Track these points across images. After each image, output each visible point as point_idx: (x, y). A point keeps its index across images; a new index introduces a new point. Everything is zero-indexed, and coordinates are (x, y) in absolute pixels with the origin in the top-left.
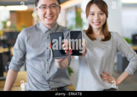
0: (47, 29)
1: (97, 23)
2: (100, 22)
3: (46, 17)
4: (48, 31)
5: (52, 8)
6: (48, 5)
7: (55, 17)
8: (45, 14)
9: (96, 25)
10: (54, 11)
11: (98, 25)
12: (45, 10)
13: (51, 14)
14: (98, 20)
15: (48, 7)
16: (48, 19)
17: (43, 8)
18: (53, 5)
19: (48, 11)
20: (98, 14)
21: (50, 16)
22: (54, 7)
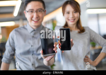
0: (32, 30)
1: (72, 20)
2: (75, 19)
3: (33, 20)
4: (34, 31)
5: (39, 12)
6: (35, 10)
7: (41, 20)
8: (32, 17)
9: (72, 22)
10: (40, 15)
11: (73, 21)
12: (32, 14)
13: (38, 17)
14: (73, 17)
15: (34, 12)
16: (34, 21)
17: (30, 12)
18: (39, 10)
19: (35, 15)
20: (73, 12)
21: (36, 19)
22: (40, 12)
